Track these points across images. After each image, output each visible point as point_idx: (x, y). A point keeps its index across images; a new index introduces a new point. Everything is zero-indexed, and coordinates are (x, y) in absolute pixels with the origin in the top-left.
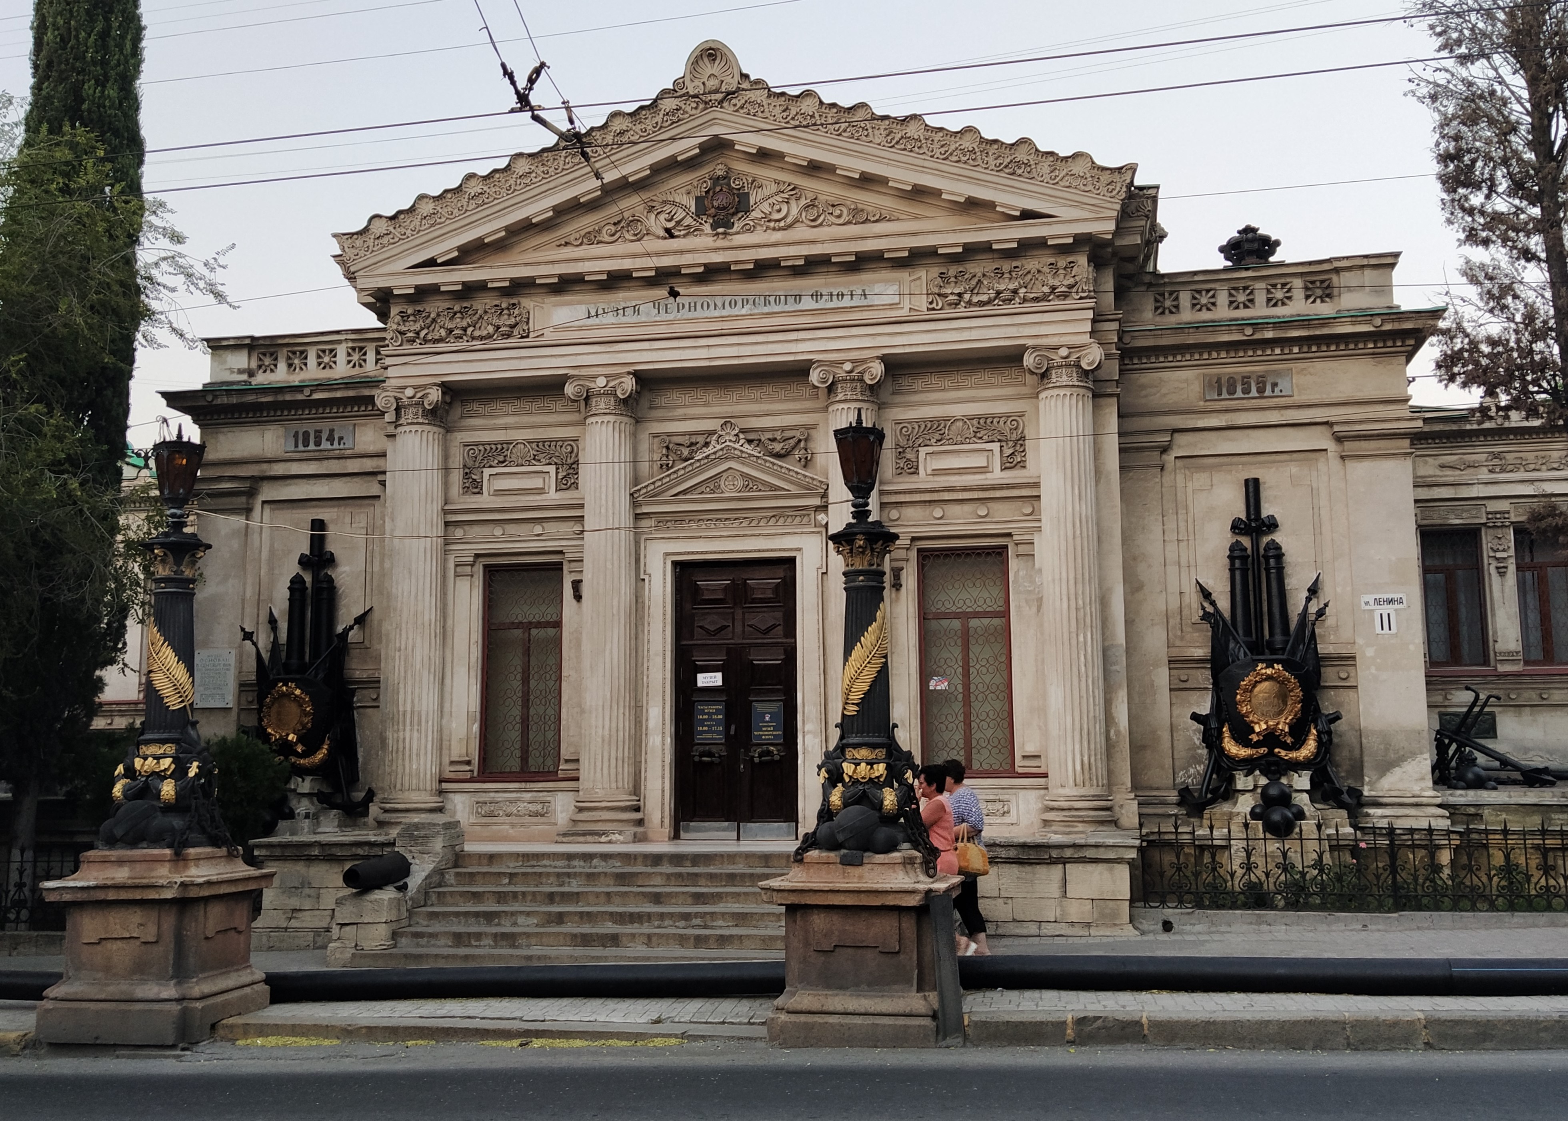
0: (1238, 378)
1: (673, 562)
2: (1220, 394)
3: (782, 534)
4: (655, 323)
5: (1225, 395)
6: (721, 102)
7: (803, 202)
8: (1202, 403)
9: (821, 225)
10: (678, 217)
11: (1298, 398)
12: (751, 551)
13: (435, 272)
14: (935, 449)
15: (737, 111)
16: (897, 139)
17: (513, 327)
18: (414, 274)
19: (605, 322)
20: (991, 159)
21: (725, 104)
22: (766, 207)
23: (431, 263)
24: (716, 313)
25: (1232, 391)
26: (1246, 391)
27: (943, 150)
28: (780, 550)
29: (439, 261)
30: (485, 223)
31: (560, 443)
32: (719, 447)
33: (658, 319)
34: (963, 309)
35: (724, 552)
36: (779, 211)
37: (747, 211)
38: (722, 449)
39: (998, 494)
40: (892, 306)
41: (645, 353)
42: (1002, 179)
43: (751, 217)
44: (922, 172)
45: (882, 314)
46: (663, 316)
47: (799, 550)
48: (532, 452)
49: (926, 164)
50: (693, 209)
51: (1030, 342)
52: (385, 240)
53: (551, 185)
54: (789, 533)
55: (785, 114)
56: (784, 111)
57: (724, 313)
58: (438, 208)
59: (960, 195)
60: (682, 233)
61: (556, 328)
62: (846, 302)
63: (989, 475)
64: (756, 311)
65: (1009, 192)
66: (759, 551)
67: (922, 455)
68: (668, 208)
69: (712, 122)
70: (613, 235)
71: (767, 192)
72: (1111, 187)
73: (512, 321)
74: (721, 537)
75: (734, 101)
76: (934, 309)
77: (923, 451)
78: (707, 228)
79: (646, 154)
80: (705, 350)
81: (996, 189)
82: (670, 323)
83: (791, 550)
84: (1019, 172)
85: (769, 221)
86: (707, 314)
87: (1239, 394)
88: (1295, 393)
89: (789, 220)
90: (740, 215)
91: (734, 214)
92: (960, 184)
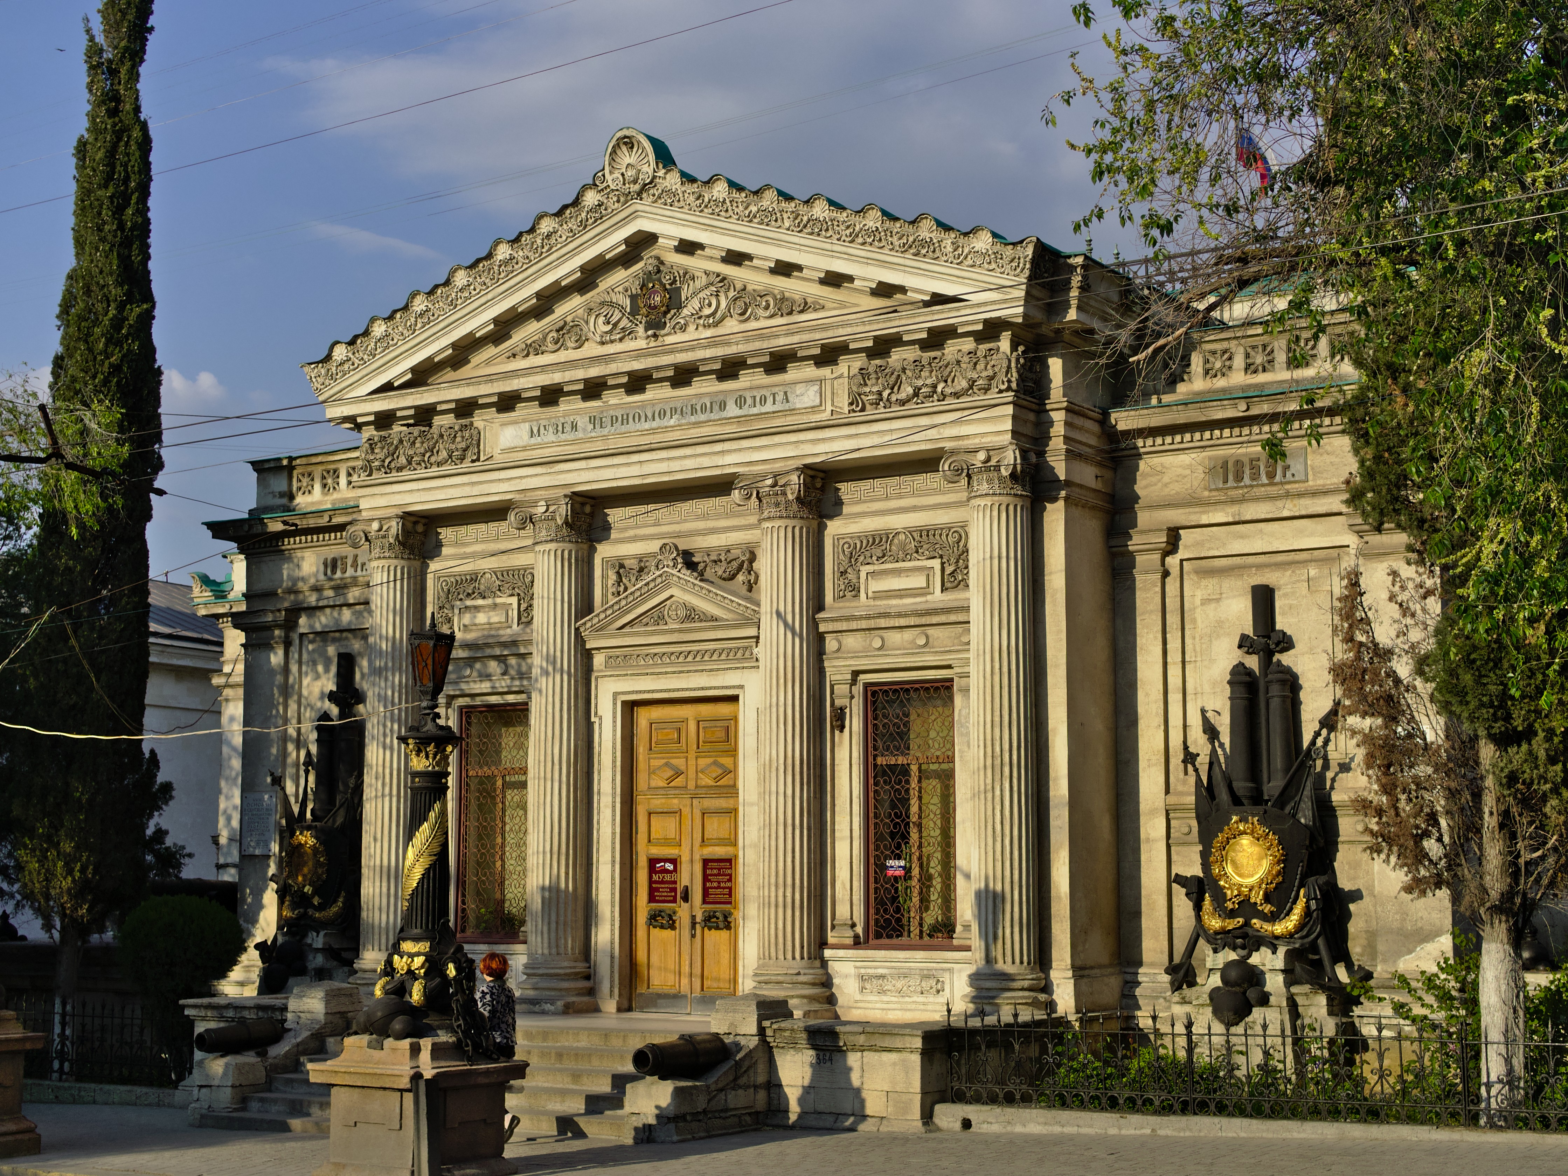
0: (1246, 461)
1: (623, 702)
2: (1226, 481)
3: (724, 669)
4: (591, 440)
5: (1231, 483)
6: (639, 194)
7: (731, 294)
8: (1206, 493)
9: (749, 318)
10: (614, 319)
11: (1313, 483)
12: (694, 689)
13: (390, 397)
14: (876, 567)
15: (655, 201)
16: (804, 222)
17: (465, 450)
18: (372, 400)
19: (546, 440)
20: (895, 239)
21: (644, 195)
22: (695, 304)
23: (388, 387)
24: (647, 426)
25: (1239, 478)
26: (1255, 476)
27: (848, 232)
28: (723, 687)
29: (396, 384)
30: (433, 341)
31: (522, 572)
32: (658, 573)
33: (593, 434)
34: (883, 410)
35: (669, 690)
36: (710, 305)
37: (680, 307)
38: (660, 576)
39: (935, 619)
40: (814, 409)
41: (582, 473)
42: (908, 260)
43: (683, 315)
44: (833, 257)
45: (805, 419)
46: (599, 432)
47: (741, 687)
48: (498, 583)
49: (836, 248)
50: (628, 310)
51: (948, 445)
52: (346, 366)
53: (490, 296)
54: (731, 669)
55: (698, 202)
56: (698, 199)
57: (654, 424)
58: (390, 330)
59: (872, 280)
60: (618, 336)
61: (504, 451)
62: (769, 407)
63: (929, 597)
64: (684, 421)
65: (917, 274)
66: (702, 689)
67: (863, 575)
68: (604, 311)
69: (633, 216)
70: (556, 343)
71: (698, 284)
72: (1014, 264)
73: (463, 445)
74: (666, 673)
75: (651, 192)
76: (854, 411)
77: (864, 570)
78: (641, 329)
79: (574, 255)
80: (637, 467)
81: (905, 271)
82: (605, 438)
83: (734, 687)
84: (924, 251)
85: (700, 318)
86: (638, 426)
87: (1247, 481)
88: (1310, 477)
89: (719, 315)
90: (672, 312)
91: (666, 313)
92: (870, 268)
